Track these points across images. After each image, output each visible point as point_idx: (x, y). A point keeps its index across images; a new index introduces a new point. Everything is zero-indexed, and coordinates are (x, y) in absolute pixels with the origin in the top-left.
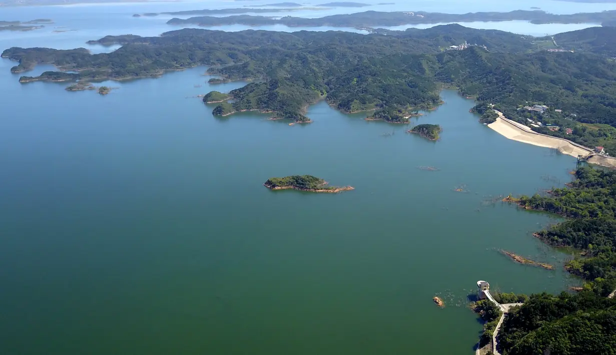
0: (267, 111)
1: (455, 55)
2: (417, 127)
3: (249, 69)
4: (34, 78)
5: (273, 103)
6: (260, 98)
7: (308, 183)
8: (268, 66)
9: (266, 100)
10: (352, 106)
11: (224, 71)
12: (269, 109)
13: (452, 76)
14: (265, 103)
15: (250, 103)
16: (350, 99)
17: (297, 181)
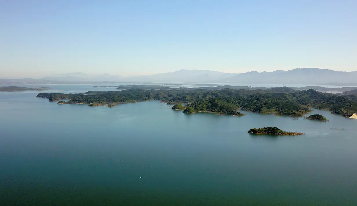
0: (214, 112)
1: (302, 93)
2: (311, 116)
3: (187, 99)
4: (66, 102)
5: (216, 108)
6: (208, 106)
7: (276, 130)
8: (197, 98)
9: (211, 107)
10: (263, 110)
11: (172, 100)
12: (215, 111)
13: (307, 102)
14: (211, 108)
15: (203, 108)
16: (261, 107)
17: (268, 130)
